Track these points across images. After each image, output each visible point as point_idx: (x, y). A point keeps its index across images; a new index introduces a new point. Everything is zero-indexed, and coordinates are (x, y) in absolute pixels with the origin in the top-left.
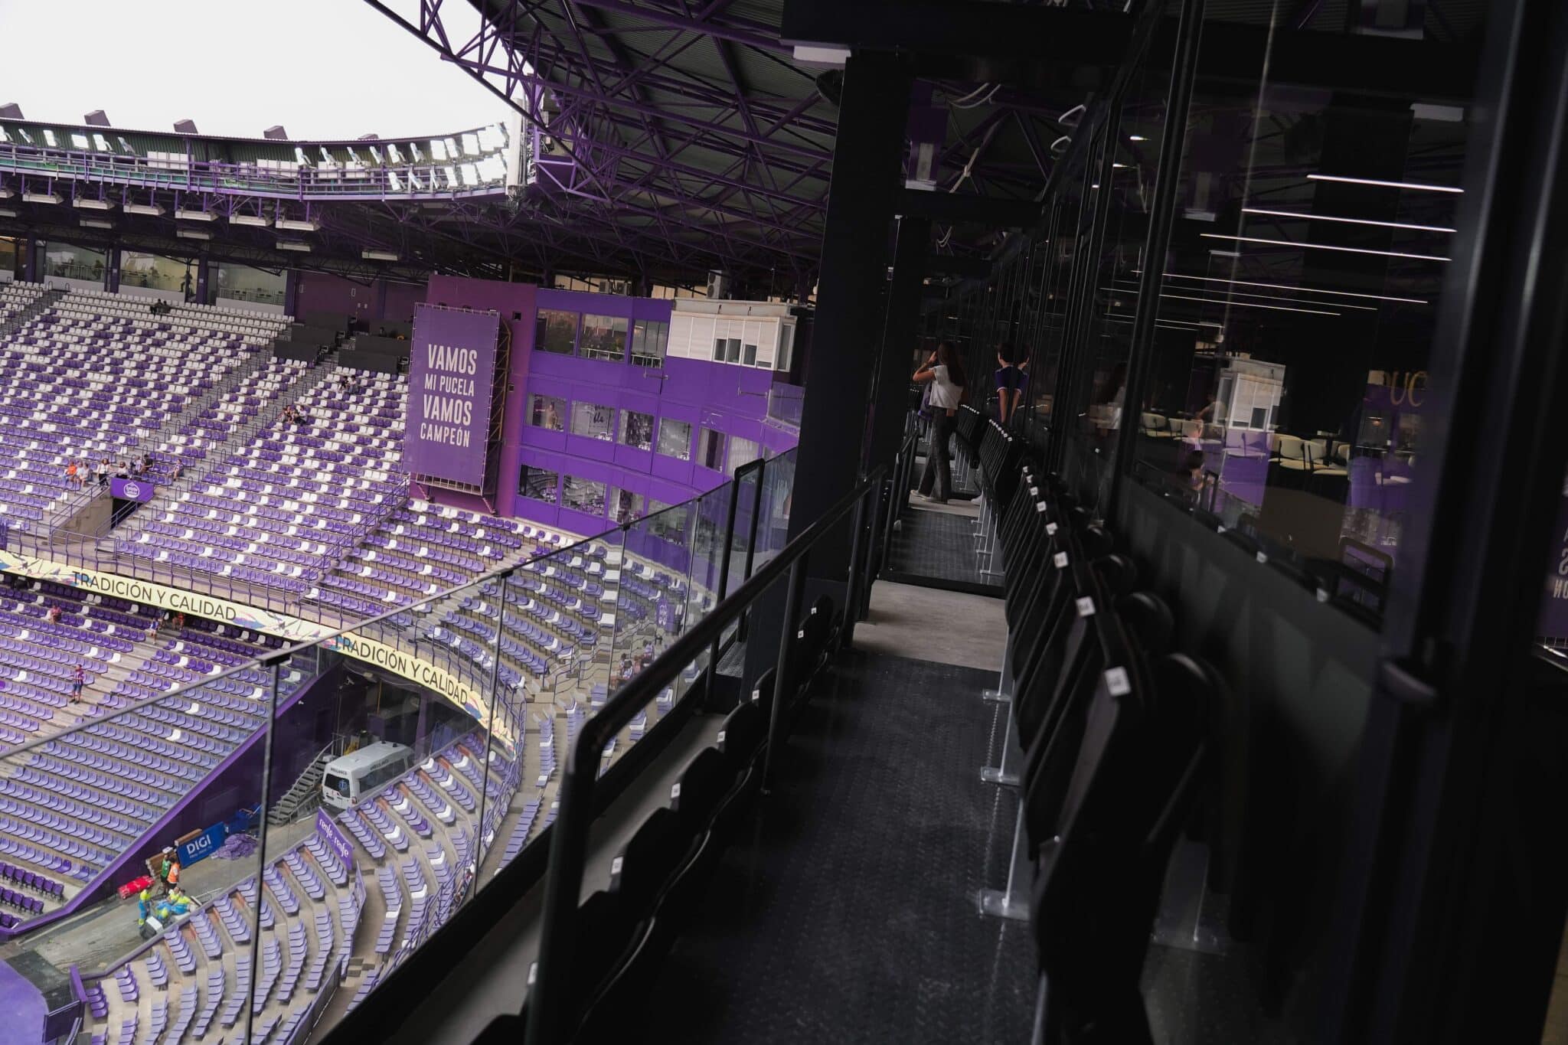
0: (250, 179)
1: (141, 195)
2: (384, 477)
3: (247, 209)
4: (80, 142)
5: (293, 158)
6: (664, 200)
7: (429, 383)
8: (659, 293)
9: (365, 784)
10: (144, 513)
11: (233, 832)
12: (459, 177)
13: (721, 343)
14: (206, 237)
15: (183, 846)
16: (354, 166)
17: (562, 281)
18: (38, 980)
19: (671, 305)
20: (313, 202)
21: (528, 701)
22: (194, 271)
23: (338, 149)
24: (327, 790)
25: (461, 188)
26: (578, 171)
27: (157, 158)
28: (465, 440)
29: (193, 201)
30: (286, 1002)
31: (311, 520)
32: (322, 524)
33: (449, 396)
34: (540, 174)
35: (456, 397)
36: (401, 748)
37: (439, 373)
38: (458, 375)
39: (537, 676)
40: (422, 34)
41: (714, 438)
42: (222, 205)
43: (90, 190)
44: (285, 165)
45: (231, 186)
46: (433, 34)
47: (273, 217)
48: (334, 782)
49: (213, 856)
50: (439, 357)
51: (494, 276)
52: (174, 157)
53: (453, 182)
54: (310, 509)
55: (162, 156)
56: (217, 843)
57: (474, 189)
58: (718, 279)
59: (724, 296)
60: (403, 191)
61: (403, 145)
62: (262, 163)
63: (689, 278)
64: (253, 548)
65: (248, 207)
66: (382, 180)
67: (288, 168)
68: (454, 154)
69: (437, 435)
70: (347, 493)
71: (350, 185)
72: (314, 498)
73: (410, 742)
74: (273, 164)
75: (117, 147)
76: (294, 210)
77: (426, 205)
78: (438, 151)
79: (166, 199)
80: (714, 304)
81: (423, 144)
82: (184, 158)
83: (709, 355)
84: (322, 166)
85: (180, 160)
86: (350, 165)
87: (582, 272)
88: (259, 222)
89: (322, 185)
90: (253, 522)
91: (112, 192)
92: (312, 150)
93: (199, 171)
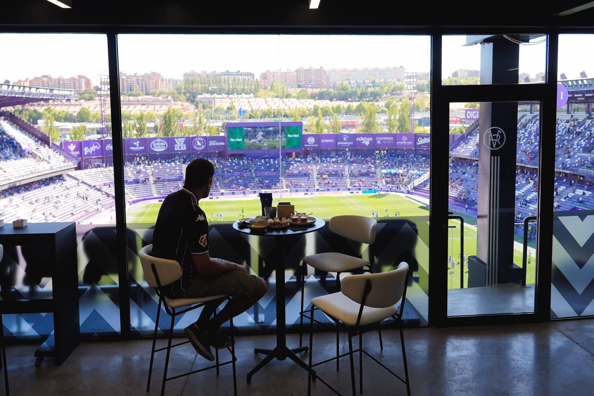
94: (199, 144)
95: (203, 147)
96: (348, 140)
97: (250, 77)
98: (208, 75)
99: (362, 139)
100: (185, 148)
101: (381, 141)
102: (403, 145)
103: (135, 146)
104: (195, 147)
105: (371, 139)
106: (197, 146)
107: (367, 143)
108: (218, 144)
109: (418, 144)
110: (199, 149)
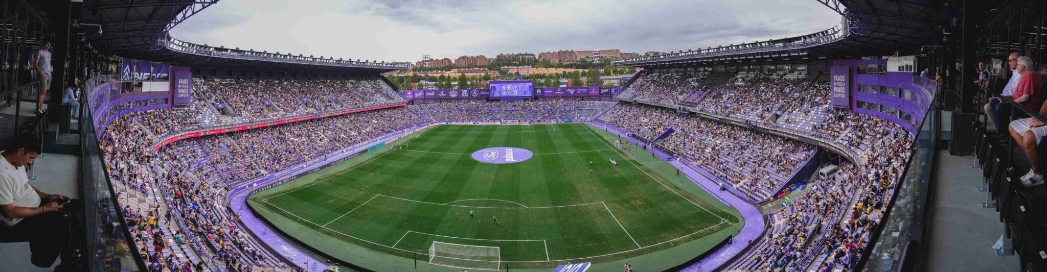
0: (794, 46)
1: (775, 53)
2: (828, 106)
3: (795, 52)
4: (763, 44)
5: (801, 40)
6: (882, 35)
7: (835, 84)
8: (884, 57)
9: (828, 174)
10: (781, 117)
11: (801, 184)
12: (834, 37)
13: (899, 67)
14: (788, 59)
15: (790, 188)
16: (814, 39)
17: (863, 58)
18: (762, 213)
19: (887, 60)
20: (806, 48)
21: (861, 157)
22: (790, 67)
23: (810, 36)
24: (820, 176)
25: (835, 39)
26: (859, 29)
27: (777, 45)
28: (844, 96)
29: (784, 52)
30: (810, 225)
31: (813, 116)
32: (815, 117)
33: (840, 86)
34: (851, 32)
35: (841, 87)
36: (836, 166)
37: (836, 81)
38: (841, 81)
39: (863, 151)
40: (836, 10)
41: (901, 90)
42: (789, 52)
43: (766, 53)
44: (800, 41)
45: (791, 48)
46: (838, 10)
47: (799, 53)
48: (822, 174)
49: (797, 190)
50: (836, 78)
51: (848, 58)
52: (780, 44)
53: (833, 38)
54: (813, 114)
55: (778, 44)
56: (798, 187)
57: (838, 39)
58: (897, 52)
59: (899, 56)
60: (824, 42)
61: (822, 33)
62: (796, 42)
63: (891, 53)
64: (801, 124)
65: (794, 51)
66: (819, 41)
67: (801, 42)
68: (833, 32)
69: (838, 96)
70: (820, 110)
71: (813, 43)
72: (813, 112)
73: (838, 165)
74: (798, 42)
75: (770, 44)
76: (803, 50)
77: (830, 45)
78: (830, 32)
79: (779, 53)
80: (897, 58)
81: (826, 31)
82: (782, 44)
83: (897, 70)
84: (807, 40)
85: (781, 44)
86: (813, 39)
87: (866, 56)
88: (796, 54)
89: (808, 44)
90: (802, 118)
91: (770, 53)
92: (805, 37)
93: (785, 46)
94: (475, 93)
95: (477, 95)
96: (561, 91)
97: (532, 57)
98: (509, 56)
99: (569, 90)
100: (467, 95)
101: (580, 91)
102: (593, 93)
103: (441, 94)
104: (473, 95)
105: (574, 90)
106: (474, 94)
107: (572, 93)
108: (485, 93)
109: (601, 93)
110: (475, 96)
